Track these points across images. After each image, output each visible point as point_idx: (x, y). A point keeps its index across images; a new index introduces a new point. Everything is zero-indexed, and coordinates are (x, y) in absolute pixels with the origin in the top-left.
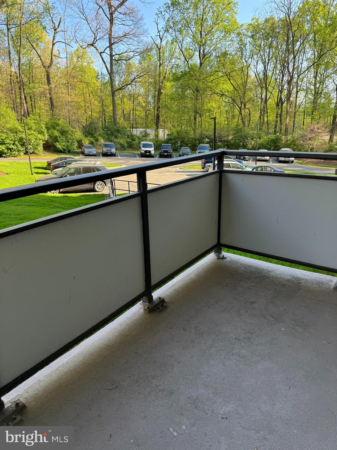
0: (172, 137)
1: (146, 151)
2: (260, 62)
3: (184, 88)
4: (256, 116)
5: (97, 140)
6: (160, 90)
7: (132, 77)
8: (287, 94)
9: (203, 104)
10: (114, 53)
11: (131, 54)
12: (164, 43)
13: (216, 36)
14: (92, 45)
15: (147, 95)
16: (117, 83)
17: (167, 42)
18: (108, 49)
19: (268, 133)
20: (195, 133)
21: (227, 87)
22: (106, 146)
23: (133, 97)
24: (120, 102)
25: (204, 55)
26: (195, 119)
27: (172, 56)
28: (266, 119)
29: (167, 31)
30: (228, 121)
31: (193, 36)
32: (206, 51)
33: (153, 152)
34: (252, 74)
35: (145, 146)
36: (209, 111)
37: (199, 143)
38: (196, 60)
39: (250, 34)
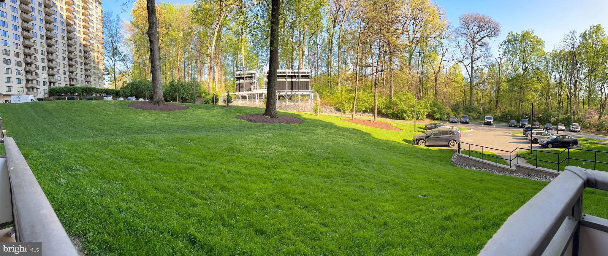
0: (505, 114)
1: (488, 122)
2: (557, 73)
3: (513, 87)
4: (555, 104)
5: (459, 114)
6: (499, 87)
7: (483, 80)
8: (574, 92)
9: (524, 95)
10: (473, 66)
11: (483, 67)
12: (502, 62)
13: (532, 58)
14: (461, 62)
15: (491, 89)
16: (475, 83)
17: (504, 62)
18: (470, 64)
19: (563, 114)
20: (519, 112)
21: (539, 86)
22: (463, 117)
23: (483, 91)
24: (475, 93)
25: (525, 69)
26: (519, 104)
27: (507, 69)
28: (561, 105)
29: (504, 55)
30: (539, 106)
31: (519, 58)
32: (526, 66)
33: (492, 122)
34: (553, 80)
35: (487, 118)
36: (528, 100)
37: (522, 118)
38: (521, 71)
39: (551, 58)
